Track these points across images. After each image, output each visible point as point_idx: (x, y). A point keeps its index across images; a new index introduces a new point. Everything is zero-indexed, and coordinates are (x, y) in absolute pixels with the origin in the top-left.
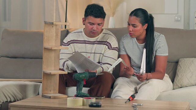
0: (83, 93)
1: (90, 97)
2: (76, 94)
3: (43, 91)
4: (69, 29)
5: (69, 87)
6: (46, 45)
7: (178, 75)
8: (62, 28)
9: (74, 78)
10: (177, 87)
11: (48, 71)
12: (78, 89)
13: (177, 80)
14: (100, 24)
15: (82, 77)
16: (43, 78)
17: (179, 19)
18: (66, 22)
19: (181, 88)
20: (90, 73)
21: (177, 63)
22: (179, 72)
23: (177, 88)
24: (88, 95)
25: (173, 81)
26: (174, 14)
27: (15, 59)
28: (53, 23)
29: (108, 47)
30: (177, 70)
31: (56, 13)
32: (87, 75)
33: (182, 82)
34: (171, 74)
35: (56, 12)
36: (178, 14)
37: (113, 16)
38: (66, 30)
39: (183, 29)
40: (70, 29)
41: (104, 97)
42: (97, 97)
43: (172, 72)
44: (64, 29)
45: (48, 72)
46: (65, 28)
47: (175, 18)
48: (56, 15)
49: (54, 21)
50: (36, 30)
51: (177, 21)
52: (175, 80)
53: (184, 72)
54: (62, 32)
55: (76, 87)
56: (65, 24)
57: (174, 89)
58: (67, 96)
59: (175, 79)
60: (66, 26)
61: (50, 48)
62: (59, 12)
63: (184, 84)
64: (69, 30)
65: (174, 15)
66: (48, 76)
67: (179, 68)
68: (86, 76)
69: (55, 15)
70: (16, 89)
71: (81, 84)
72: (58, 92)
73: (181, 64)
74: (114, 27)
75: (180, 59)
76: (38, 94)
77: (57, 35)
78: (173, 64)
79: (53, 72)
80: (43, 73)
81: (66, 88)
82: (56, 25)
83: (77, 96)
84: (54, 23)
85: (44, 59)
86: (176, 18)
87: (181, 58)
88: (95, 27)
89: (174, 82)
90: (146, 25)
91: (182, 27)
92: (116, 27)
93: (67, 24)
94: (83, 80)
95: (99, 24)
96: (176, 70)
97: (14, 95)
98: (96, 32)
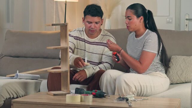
14: (98, 23)
17: (171, 21)
22: (170, 69)
27: (17, 58)
31: (56, 15)
33: (173, 78)
36: (169, 16)
37: (109, 18)
39: (174, 30)
47: (167, 20)
48: (56, 17)
51: (169, 22)
53: (176, 69)
62: (58, 14)
63: (174, 81)
65: (166, 17)
73: (173, 61)
74: (110, 29)
75: (172, 57)
76: (39, 91)
87: (174, 55)
88: (93, 25)
90: (142, 17)
92: (112, 29)
95: (96, 23)
97: (16, 92)
98: (94, 31)
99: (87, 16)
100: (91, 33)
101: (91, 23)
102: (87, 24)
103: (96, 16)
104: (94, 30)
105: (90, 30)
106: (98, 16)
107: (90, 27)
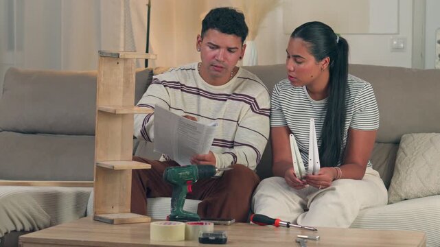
0: (185, 212)
1: (202, 222)
2: (170, 214)
3: (95, 206)
4: (154, 68)
5: (154, 197)
6: (103, 104)
7: (398, 171)
8: (138, 65)
9: (166, 179)
10: (397, 198)
11: (107, 162)
12: (176, 203)
13: (398, 182)
14: (232, 50)
15: (183, 175)
16: (97, 178)
17: (402, 45)
18: (147, 52)
19: (406, 199)
20: (200, 166)
21: (397, 143)
22: (400, 163)
23: (396, 201)
24: (198, 216)
25: (388, 186)
26: (391, 34)
27: (33, 135)
28: (118, 54)
29: (251, 106)
30: (397, 161)
31: (125, 33)
32: (196, 171)
33: (407, 187)
34: (382, 169)
35: (125, 30)
36: (398, 34)
37: (253, 39)
38: (148, 70)
39: (410, 67)
40: (156, 69)
41: (234, 221)
42: (217, 222)
43: (385, 164)
44: (143, 68)
45: (107, 165)
46: (146, 66)
47: (392, 43)
48: (125, 36)
49: (121, 50)
50: (80, 72)
51: (397, 49)
52: (393, 183)
53: (413, 166)
54: (138, 74)
55: (170, 199)
56: (145, 56)
57: (389, 203)
58: (150, 219)
59: (392, 180)
60: (147, 61)
61: (110, 112)
62: (131, 31)
63: (412, 192)
64: (154, 71)
65: (391, 37)
66: (107, 173)
67: (400, 154)
68: (192, 174)
69: (122, 36)
70: (36, 203)
71: (181, 191)
72: (129, 210)
73: (405, 146)
74: (254, 64)
75: (404, 136)
76: (86, 215)
77: (127, 81)
78: (389, 146)
79: (118, 165)
80: (95, 167)
81: (149, 200)
82: (126, 60)
83: (172, 218)
84: (121, 55)
85: (98, 136)
86: (395, 42)
87: (406, 133)
89: (391, 188)
90: (327, 59)
91: (407, 64)
92: (259, 64)
93: (151, 57)
94: (186, 183)
95: (230, 50)
96: (395, 160)
97: (30, 217)
98: (222, 68)
99: (210, 30)
100: (214, 71)
101: (218, 47)
102: (208, 49)
103: (230, 34)
104: (221, 65)
105: (212, 65)
106: (235, 33)
107: (214, 57)
